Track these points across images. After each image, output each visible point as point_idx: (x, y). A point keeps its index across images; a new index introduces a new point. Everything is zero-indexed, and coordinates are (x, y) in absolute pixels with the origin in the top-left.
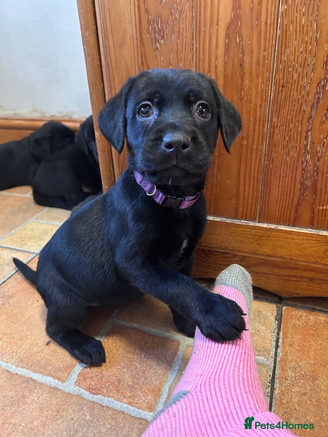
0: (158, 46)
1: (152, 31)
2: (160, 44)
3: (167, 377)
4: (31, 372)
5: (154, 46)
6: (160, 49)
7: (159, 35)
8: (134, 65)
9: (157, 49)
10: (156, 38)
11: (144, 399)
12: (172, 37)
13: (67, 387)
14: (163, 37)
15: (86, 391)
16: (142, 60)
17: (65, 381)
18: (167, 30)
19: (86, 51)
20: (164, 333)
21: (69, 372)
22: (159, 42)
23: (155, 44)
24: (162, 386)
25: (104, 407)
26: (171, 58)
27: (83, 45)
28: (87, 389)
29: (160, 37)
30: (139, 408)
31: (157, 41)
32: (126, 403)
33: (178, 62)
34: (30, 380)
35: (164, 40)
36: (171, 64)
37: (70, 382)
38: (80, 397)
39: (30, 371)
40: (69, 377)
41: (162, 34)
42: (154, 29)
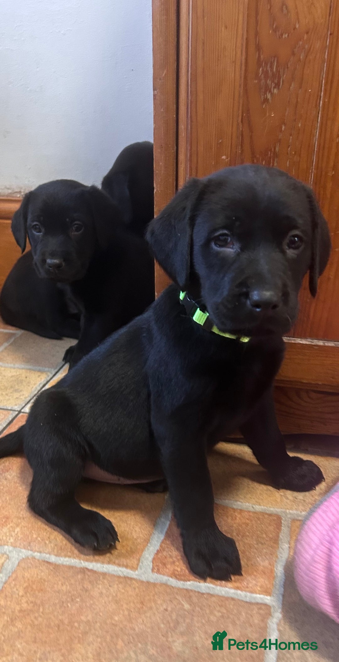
0: (269, 96)
1: (263, 76)
2: (272, 94)
3: (277, 557)
4: (82, 562)
5: (262, 97)
6: (270, 101)
7: (273, 81)
8: (231, 122)
9: (266, 100)
10: (267, 85)
11: (254, 582)
12: (290, 85)
13: (143, 576)
14: (277, 85)
15: (171, 579)
16: (242, 116)
17: (137, 569)
18: (285, 76)
19: (157, 97)
20: (254, 506)
21: (137, 558)
22: (270, 91)
23: (265, 93)
24: (274, 567)
25: (203, 594)
26: (287, 113)
27: (154, 90)
28: (172, 576)
29: (273, 85)
30: (252, 592)
31: (267, 89)
32: (231, 588)
33: (295, 120)
34: (84, 570)
35: (278, 88)
36: (284, 124)
37: (143, 570)
38: (166, 585)
39: (80, 560)
40: (141, 564)
41: (276, 81)
42: (266, 73)
